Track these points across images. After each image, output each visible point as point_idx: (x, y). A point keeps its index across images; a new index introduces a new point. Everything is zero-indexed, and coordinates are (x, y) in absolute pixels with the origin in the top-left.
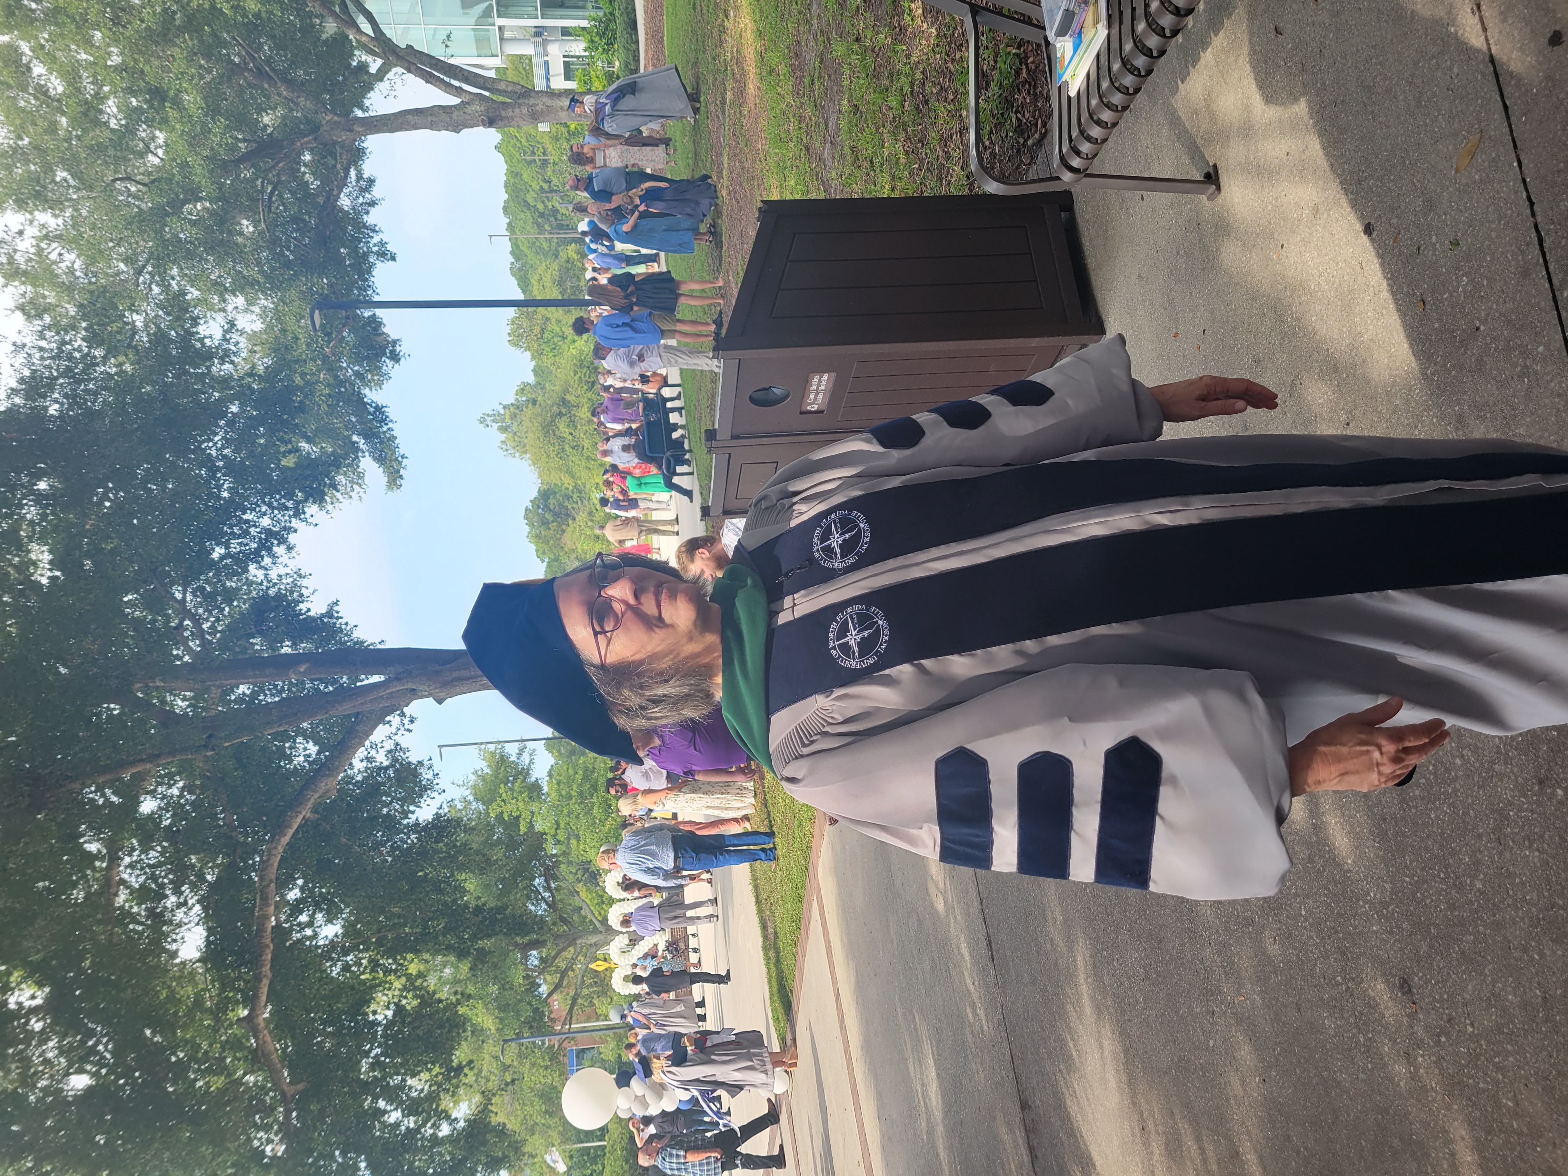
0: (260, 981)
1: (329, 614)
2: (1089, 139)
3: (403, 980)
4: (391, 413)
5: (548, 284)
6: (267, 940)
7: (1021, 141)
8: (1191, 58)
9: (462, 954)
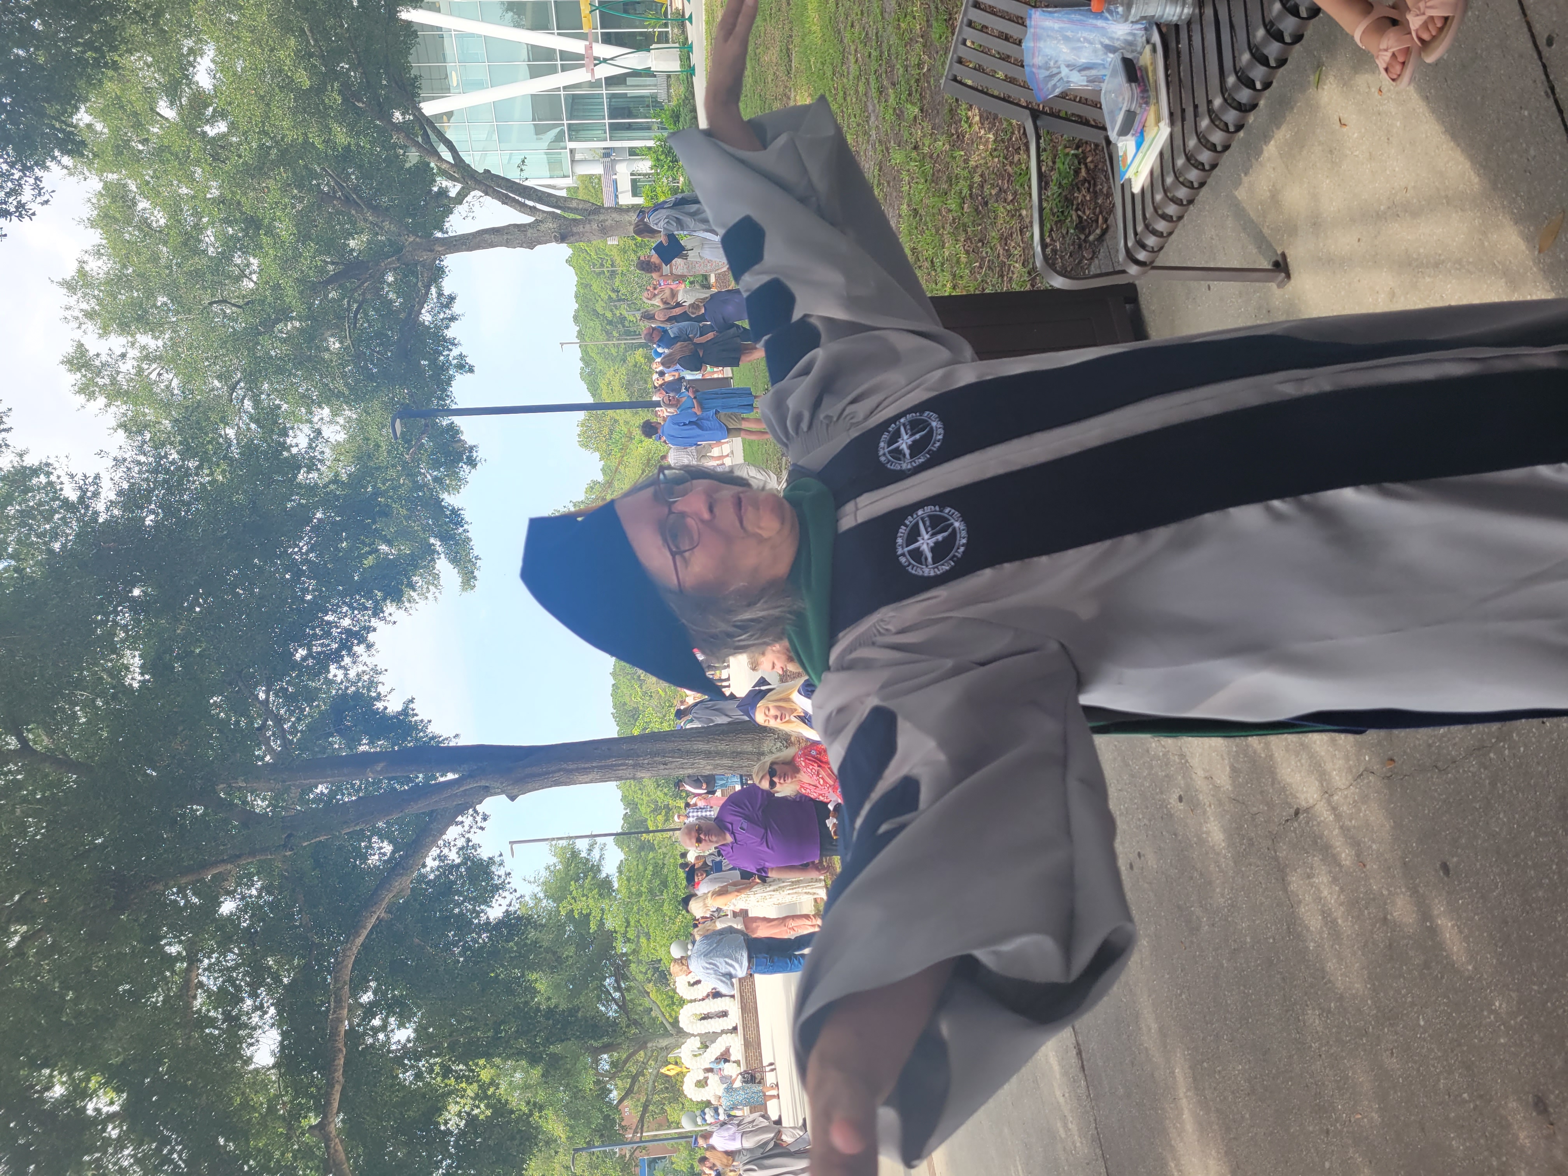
0: (333, 1086)
1: (405, 712)
2: (1155, 233)
3: (475, 1086)
4: (467, 515)
5: (617, 388)
6: (341, 1045)
7: (1083, 237)
8: (1254, 151)
9: (534, 1060)
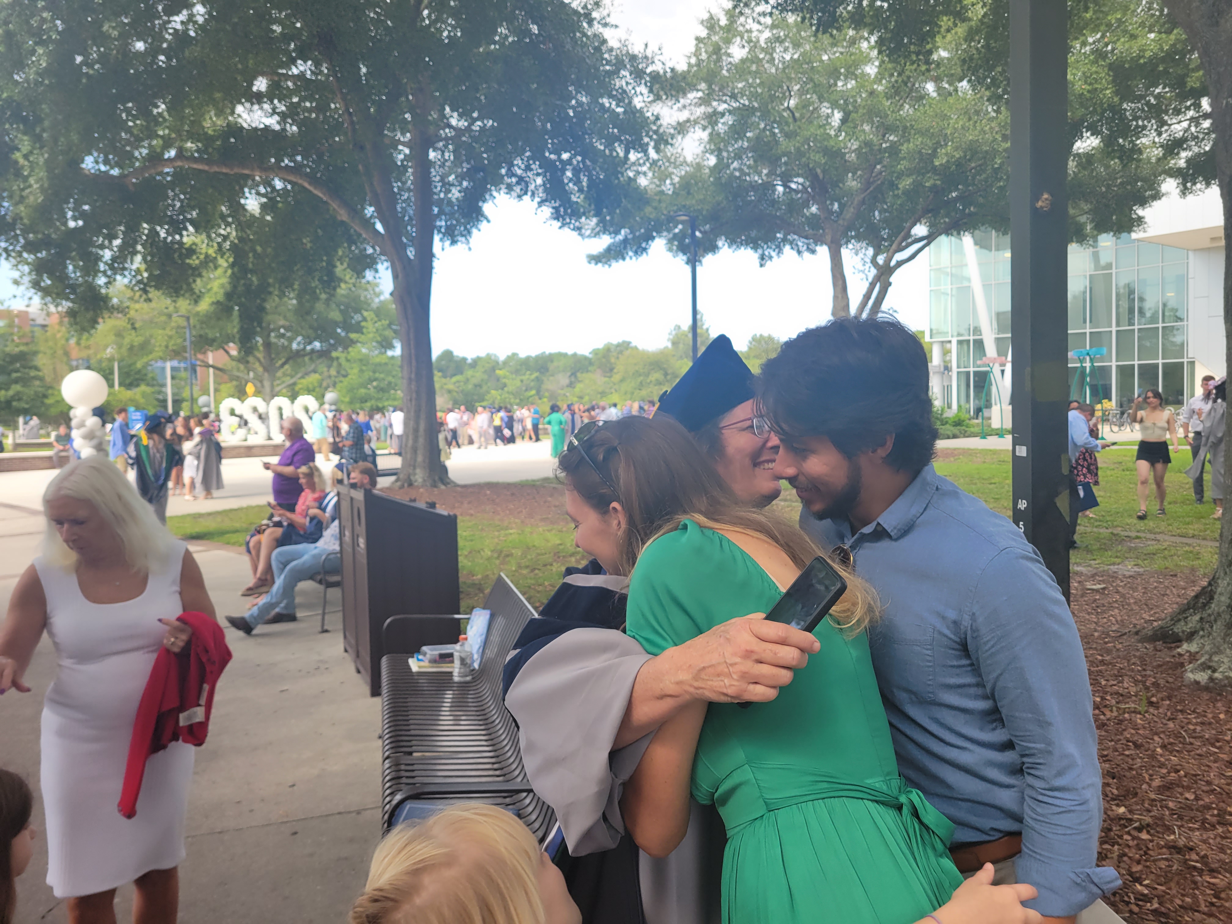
3: (214, 255)
6: (235, 170)
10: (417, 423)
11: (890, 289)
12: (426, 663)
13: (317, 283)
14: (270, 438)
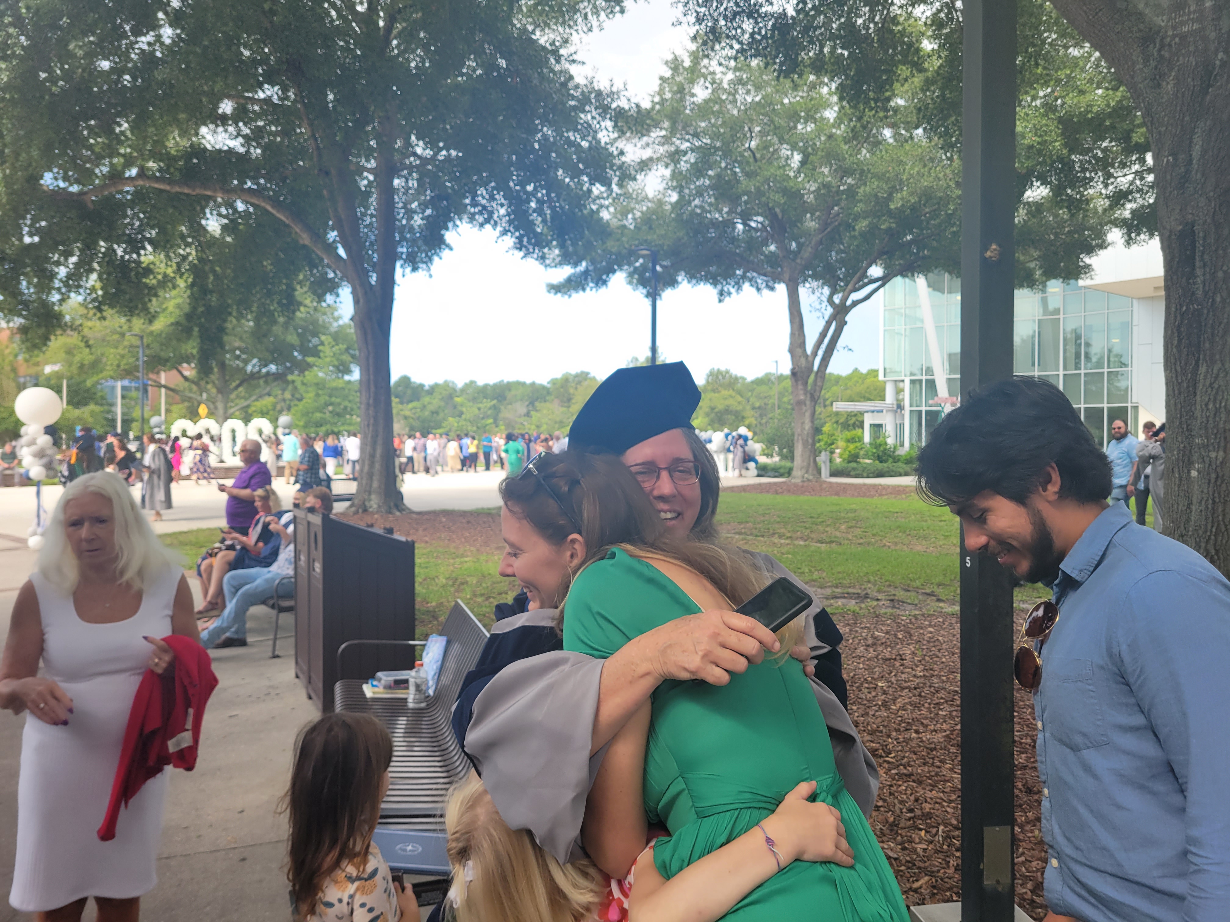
3: (172, 275)
4: (602, 290)
9: (189, 316)
10: (374, 449)
11: (845, 328)
12: (381, 689)
13: (276, 305)
14: (222, 461)
